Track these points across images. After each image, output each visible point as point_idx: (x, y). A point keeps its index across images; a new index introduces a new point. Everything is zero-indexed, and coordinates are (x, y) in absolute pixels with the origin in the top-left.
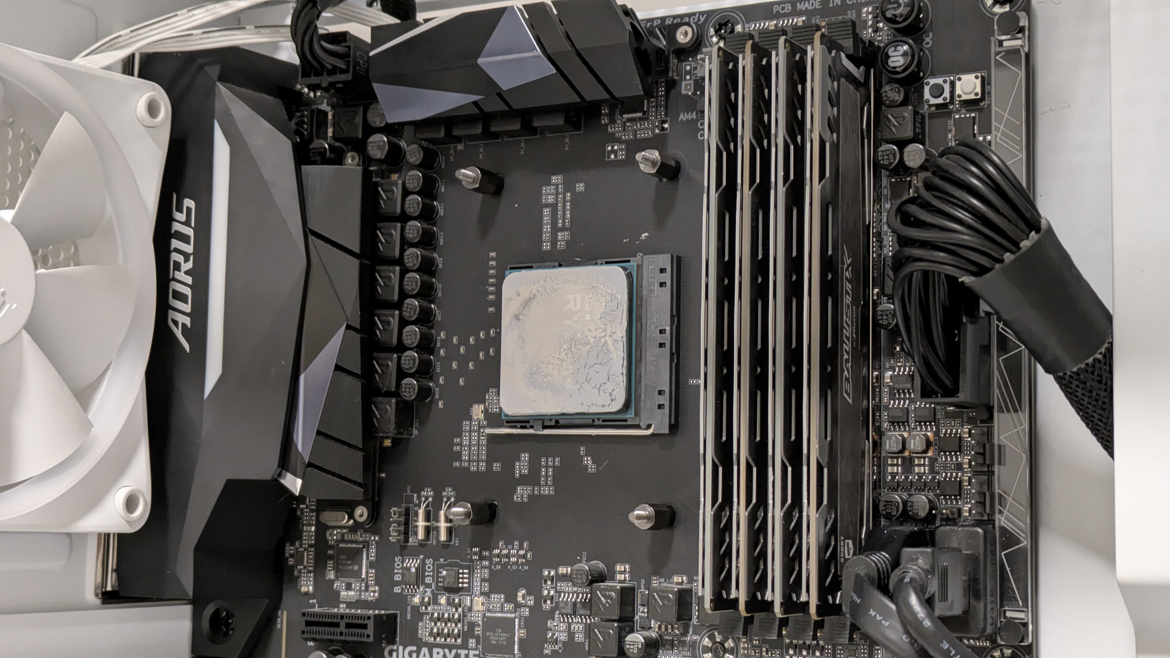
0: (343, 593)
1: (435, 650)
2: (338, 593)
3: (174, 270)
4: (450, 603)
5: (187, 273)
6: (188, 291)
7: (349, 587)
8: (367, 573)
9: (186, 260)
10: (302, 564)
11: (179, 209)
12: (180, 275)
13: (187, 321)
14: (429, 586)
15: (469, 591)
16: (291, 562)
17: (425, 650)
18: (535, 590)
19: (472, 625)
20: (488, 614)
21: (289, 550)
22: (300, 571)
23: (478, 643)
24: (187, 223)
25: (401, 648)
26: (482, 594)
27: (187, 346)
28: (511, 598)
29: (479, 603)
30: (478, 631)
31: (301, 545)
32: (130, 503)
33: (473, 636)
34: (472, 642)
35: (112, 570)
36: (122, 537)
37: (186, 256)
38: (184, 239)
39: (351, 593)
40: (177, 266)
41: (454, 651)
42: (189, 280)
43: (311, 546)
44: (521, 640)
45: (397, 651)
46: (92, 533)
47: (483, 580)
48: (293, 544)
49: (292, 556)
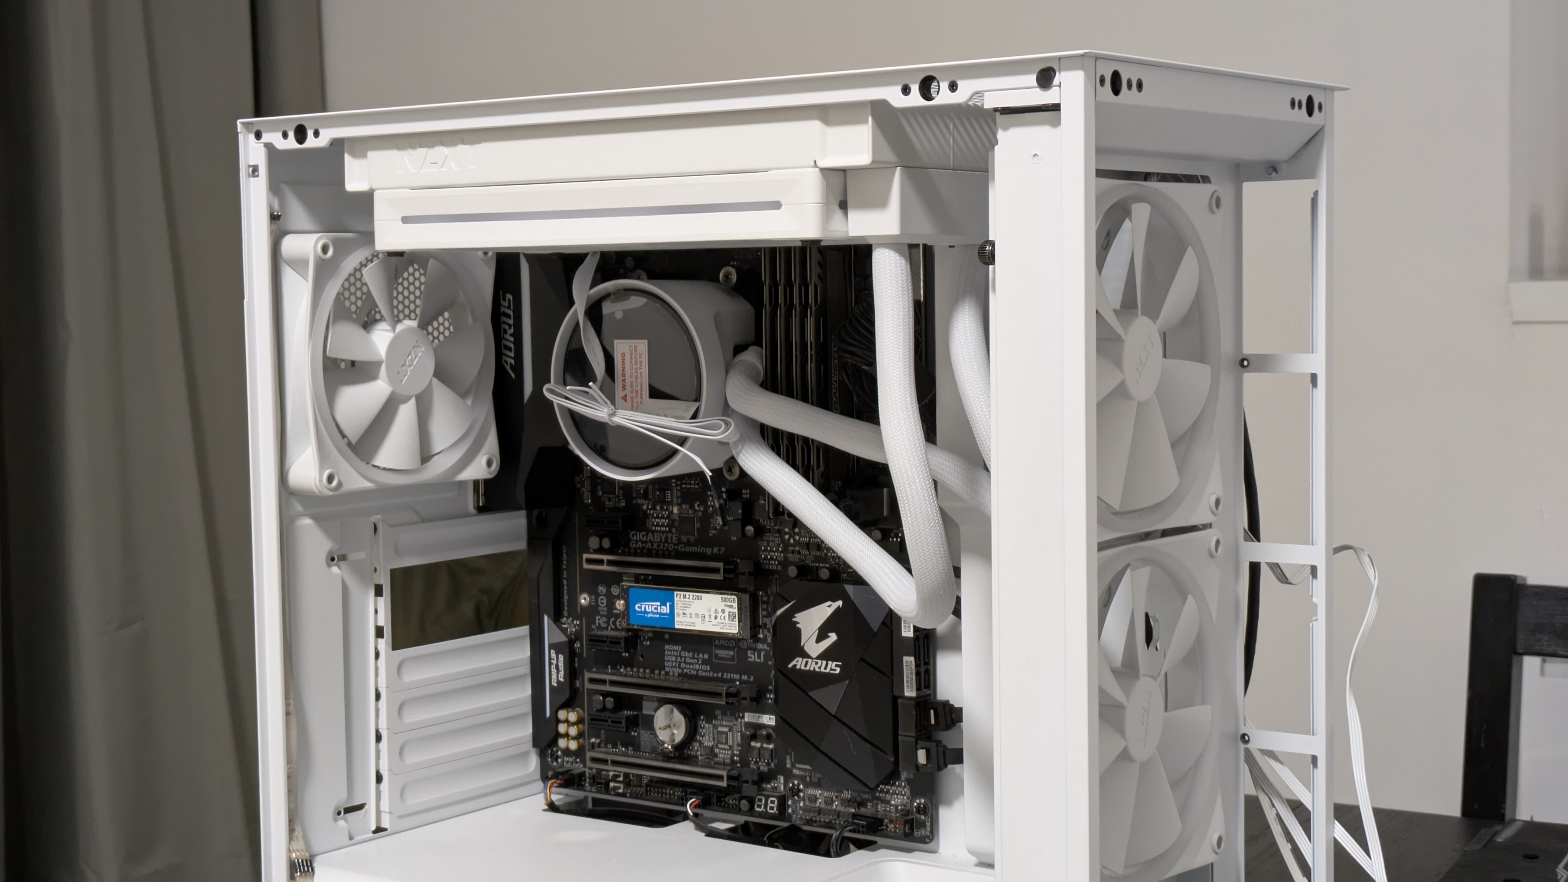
0: (607, 503)
1: (655, 534)
2: (604, 503)
3: (504, 334)
4: (662, 509)
5: (511, 335)
6: (512, 346)
7: (609, 500)
8: (619, 492)
9: (510, 328)
10: (584, 487)
11: (504, 299)
12: (507, 336)
13: (513, 362)
14: (651, 500)
15: (671, 503)
16: (578, 486)
17: (650, 534)
18: (704, 502)
19: (674, 521)
20: (682, 515)
21: (577, 479)
22: (583, 491)
23: (677, 530)
24: (509, 307)
25: (638, 533)
26: (678, 504)
27: (513, 376)
28: (692, 507)
29: (675, 510)
30: (676, 524)
31: (583, 477)
32: (489, 463)
33: (674, 526)
34: (674, 530)
35: (482, 495)
36: (487, 482)
37: (510, 326)
38: (508, 316)
39: (611, 503)
40: (505, 332)
41: (665, 535)
42: (512, 339)
43: (588, 477)
44: (698, 529)
45: (636, 534)
46: (470, 480)
47: (678, 497)
48: (578, 476)
49: (578, 483)
